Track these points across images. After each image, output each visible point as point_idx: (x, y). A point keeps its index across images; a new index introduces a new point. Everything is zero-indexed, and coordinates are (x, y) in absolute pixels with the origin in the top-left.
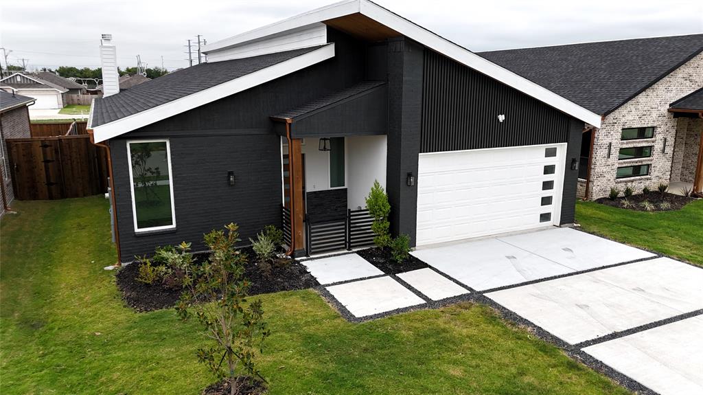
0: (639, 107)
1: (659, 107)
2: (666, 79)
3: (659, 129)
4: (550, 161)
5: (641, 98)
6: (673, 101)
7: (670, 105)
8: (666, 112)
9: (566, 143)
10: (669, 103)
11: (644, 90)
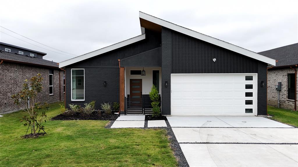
4: (249, 82)
9: (257, 74)
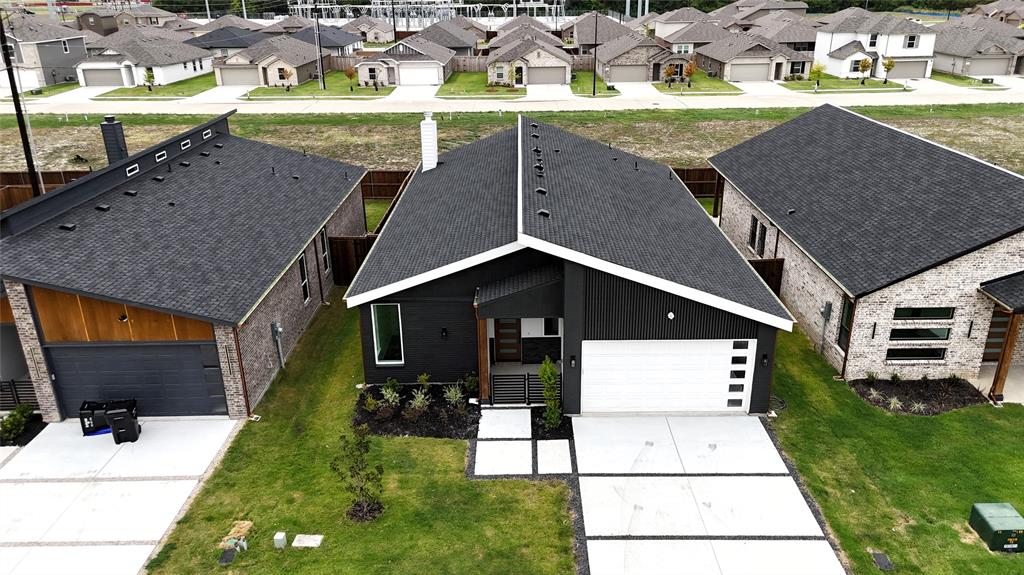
0: (926, 286)
1: (962, 287)
2: (976, 254)
3: (960, 311)
4: (740, 353)
5: (929, 276)
6: (988, 279)
7: (982, 284)
8: (975, 293)
9: (756, 340)
10: (979, 282)
11: (934, 266)
